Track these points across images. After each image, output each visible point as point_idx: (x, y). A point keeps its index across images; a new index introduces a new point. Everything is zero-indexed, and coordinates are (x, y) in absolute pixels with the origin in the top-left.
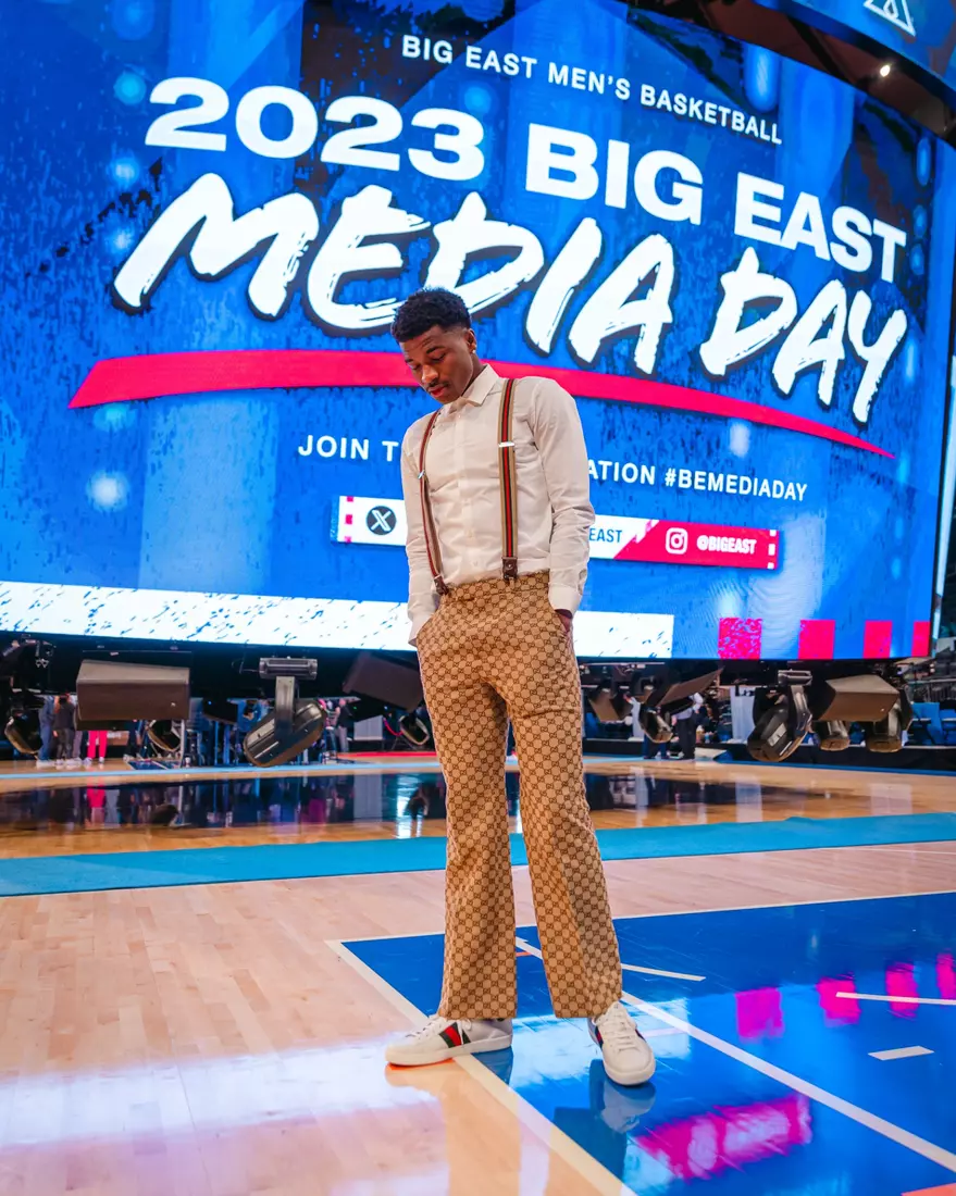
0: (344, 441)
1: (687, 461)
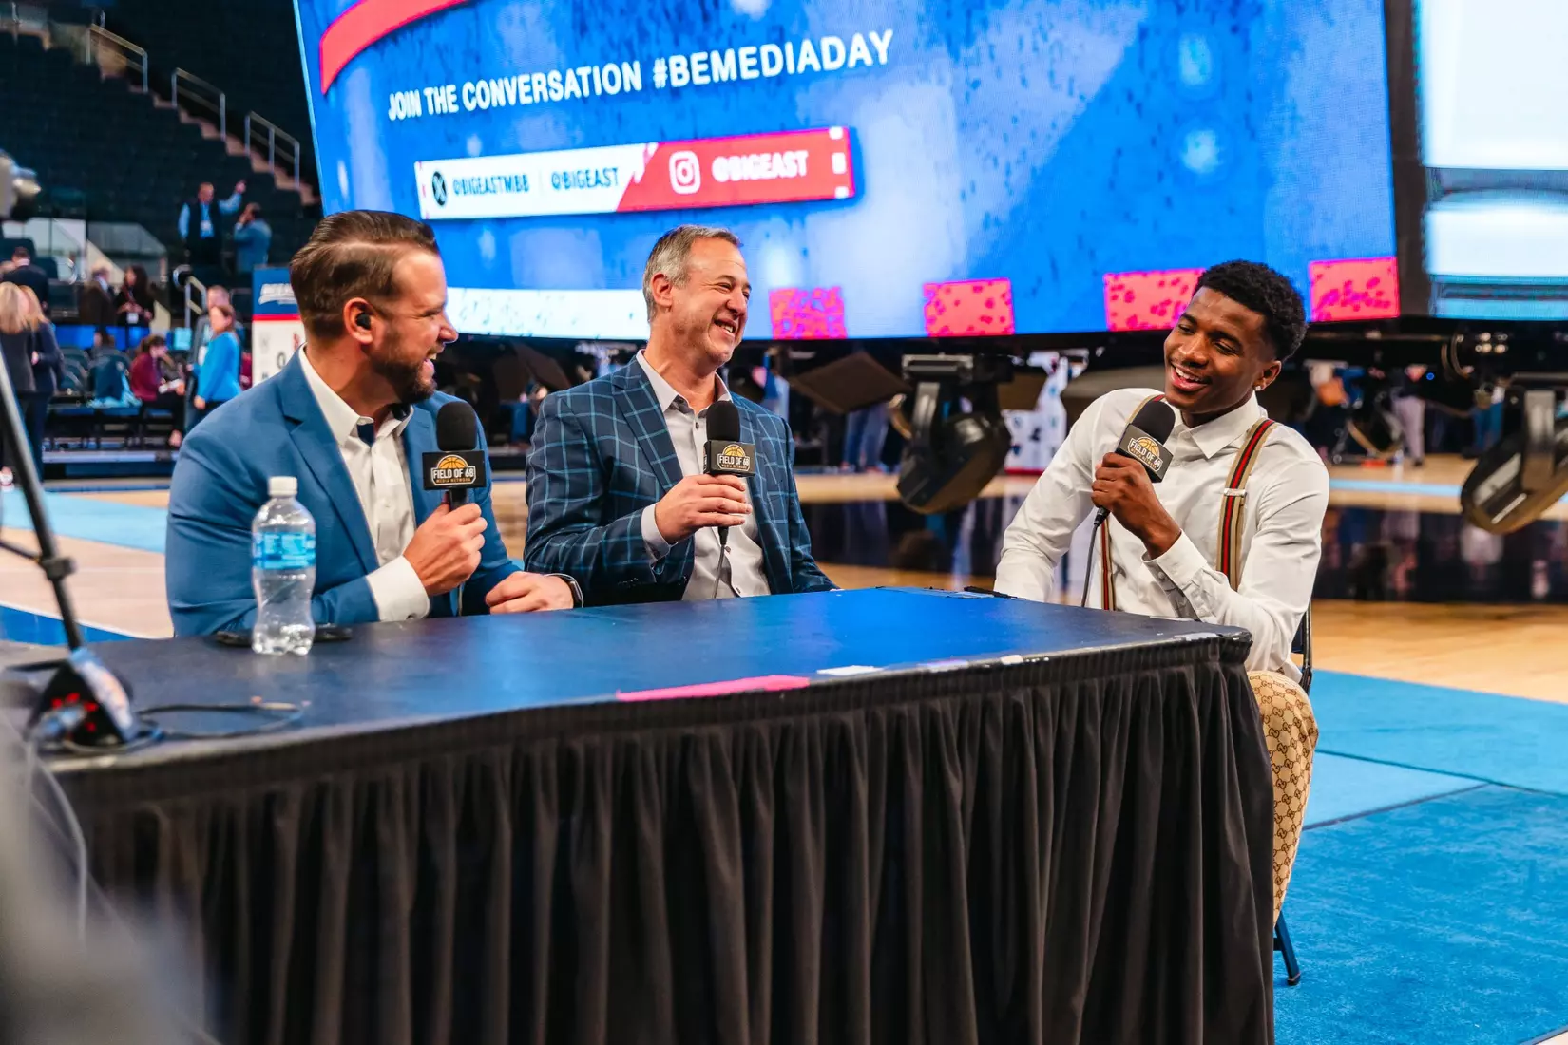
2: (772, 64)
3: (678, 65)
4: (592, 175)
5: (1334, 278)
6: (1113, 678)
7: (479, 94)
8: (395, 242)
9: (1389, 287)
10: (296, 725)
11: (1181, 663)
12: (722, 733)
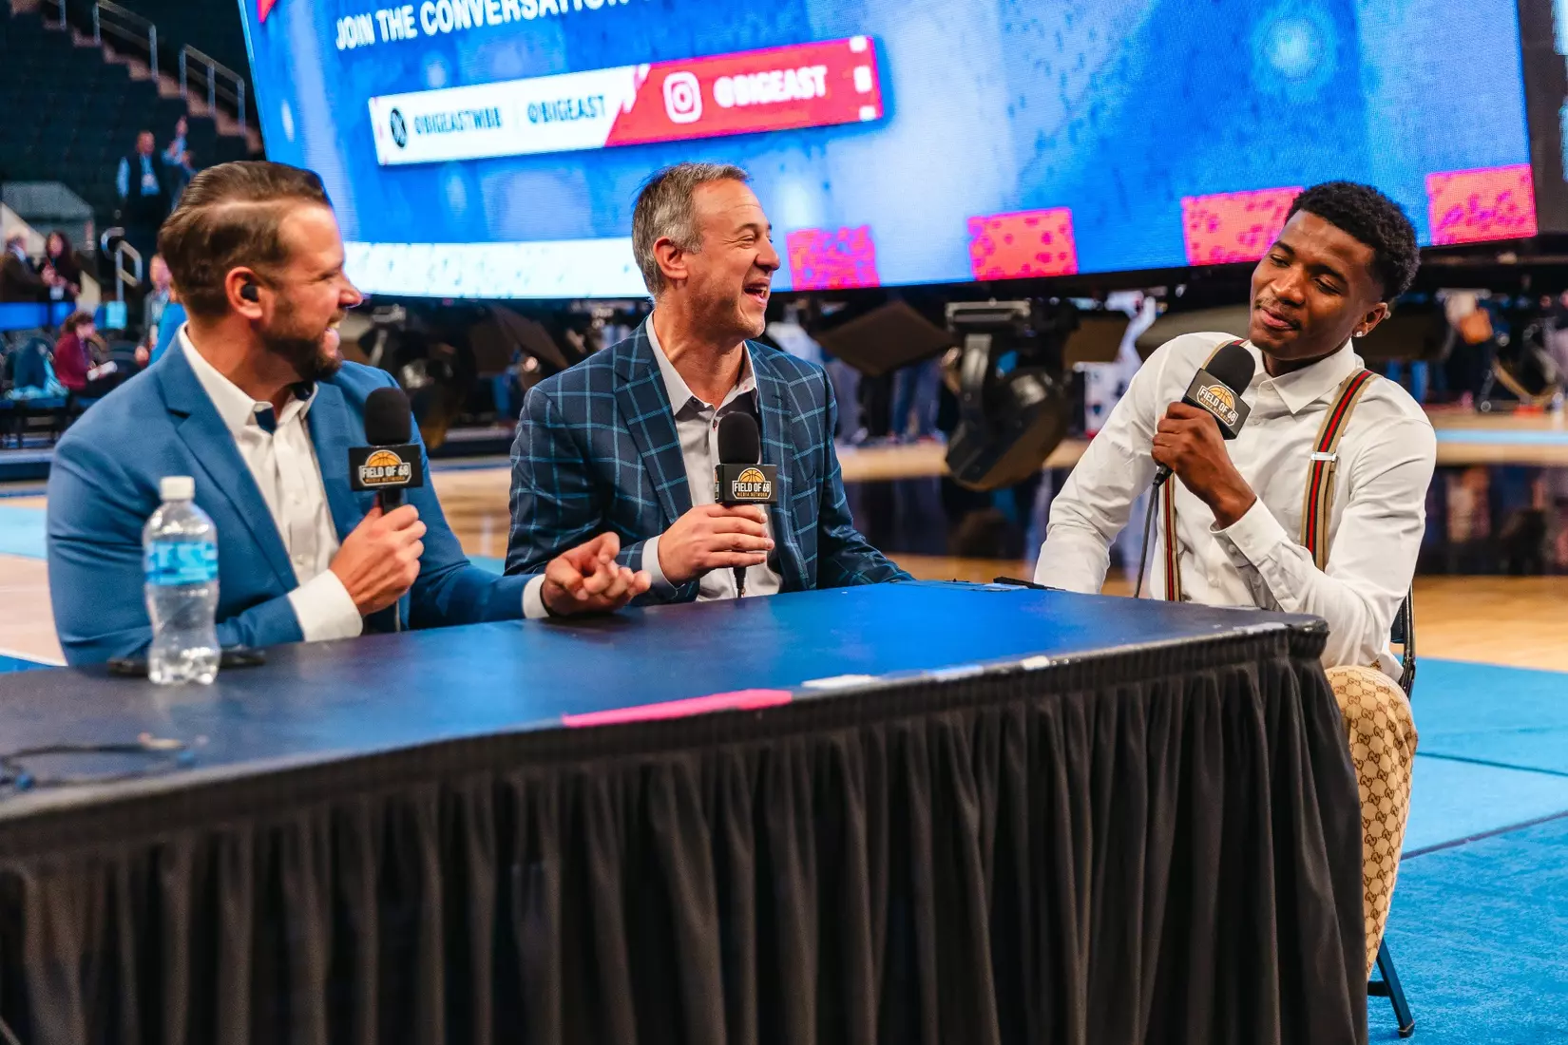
4: (575, 105)
5: (1457, 191)
6: (1159, 680)
7: (440, 15)
8: (279, 198)
9: (1524, 203)
10: (188, 765)
11: (1241, 660)
12: (688, 760)
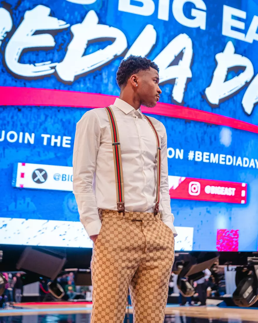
0: (21, 134)
1: (199, 147)
2: (229, 161)
3: (199, 154)
